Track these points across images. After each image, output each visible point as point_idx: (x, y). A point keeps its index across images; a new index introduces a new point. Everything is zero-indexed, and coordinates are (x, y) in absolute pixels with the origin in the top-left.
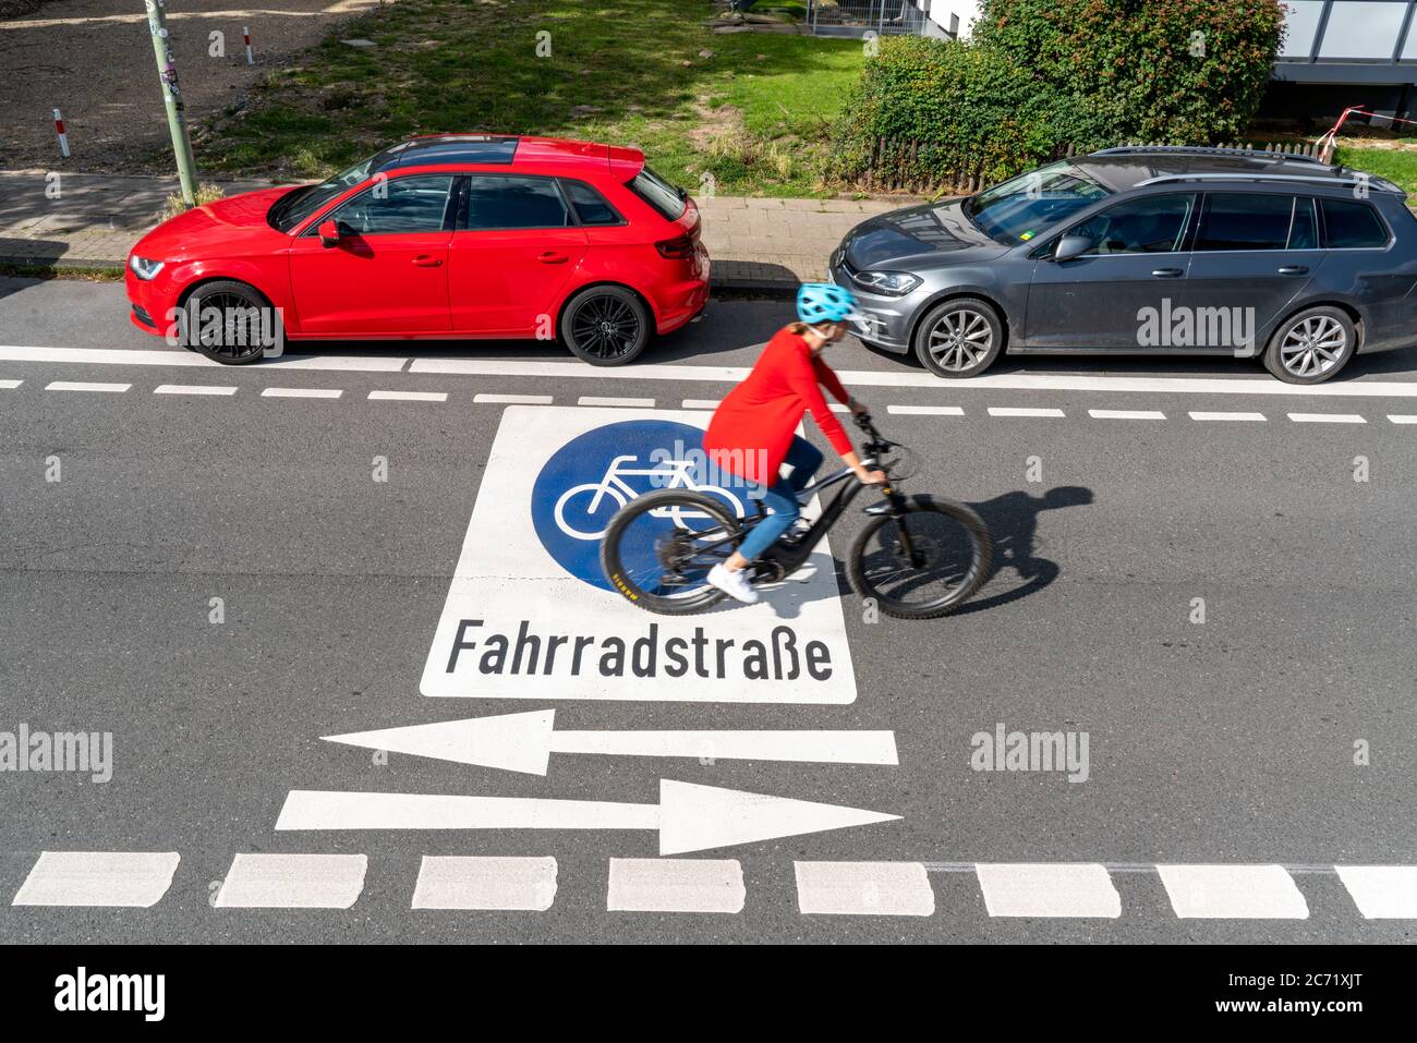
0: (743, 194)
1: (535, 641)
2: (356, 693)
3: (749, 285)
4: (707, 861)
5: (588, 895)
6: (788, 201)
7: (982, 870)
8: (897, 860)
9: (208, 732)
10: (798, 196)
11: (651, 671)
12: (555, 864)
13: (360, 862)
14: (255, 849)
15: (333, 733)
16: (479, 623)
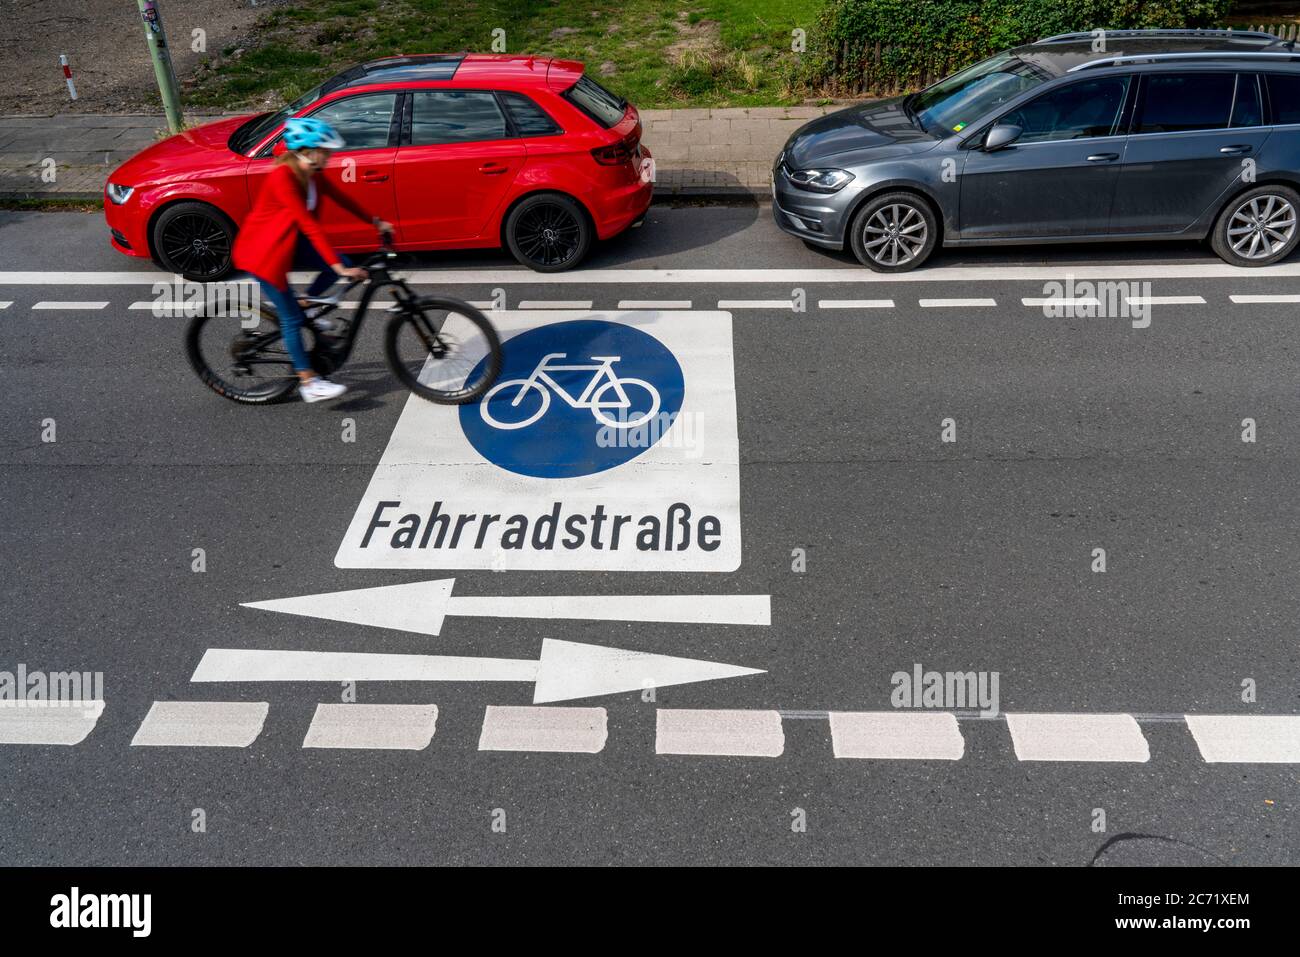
0: (709, 106)
1: (446, 519)
2: (275, 566)
3: (701, 192)
4: (576, 708)
5: (462, 737)
6: (754, 110)
7: (833, 717)
8: (755, 708)
9: (142, 600)
10: (764, 105)
11: (549, 545)
12: (436, 711)
13: (262, 709)
14: (171, 698)
15: (252, 600)
16: (396, 504)
